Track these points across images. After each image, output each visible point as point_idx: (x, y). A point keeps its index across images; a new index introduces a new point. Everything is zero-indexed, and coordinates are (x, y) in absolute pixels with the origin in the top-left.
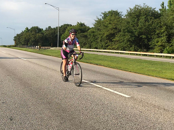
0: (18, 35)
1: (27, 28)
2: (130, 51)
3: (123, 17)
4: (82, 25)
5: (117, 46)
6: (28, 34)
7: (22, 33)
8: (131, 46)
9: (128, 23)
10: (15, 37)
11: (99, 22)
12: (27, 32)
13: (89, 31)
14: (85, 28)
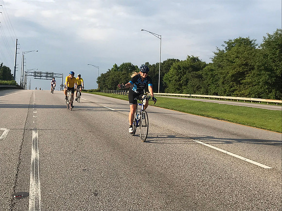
0: (102, 75)
1: (116, 66)
2: (269, 98)
3: (257, 47)
4: (194, 59)
5: (248, 91)
6: (117, 73)
7: (108, 72)
8: (271, 92)
9: (266, 56)
10: (99, 78)
11: (220, 56)
12: (115, 71)
13: (206, 68)
14: (200, 64)
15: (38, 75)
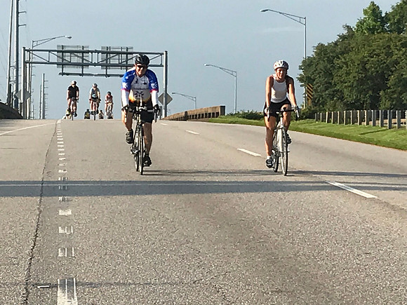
0: (321, 49)
1: (374, 11)
7: (343, 37)
10: (307, 64)
12: (372, 30)
15: (75, 60)
